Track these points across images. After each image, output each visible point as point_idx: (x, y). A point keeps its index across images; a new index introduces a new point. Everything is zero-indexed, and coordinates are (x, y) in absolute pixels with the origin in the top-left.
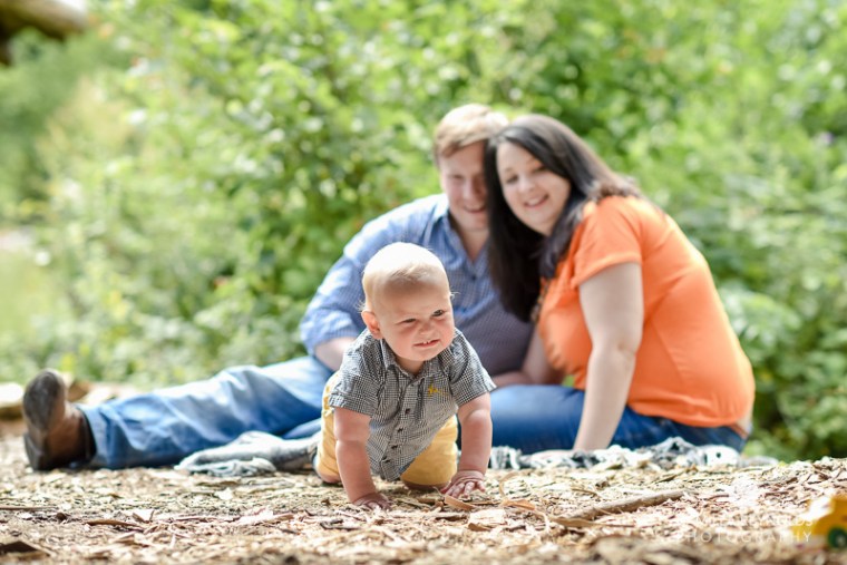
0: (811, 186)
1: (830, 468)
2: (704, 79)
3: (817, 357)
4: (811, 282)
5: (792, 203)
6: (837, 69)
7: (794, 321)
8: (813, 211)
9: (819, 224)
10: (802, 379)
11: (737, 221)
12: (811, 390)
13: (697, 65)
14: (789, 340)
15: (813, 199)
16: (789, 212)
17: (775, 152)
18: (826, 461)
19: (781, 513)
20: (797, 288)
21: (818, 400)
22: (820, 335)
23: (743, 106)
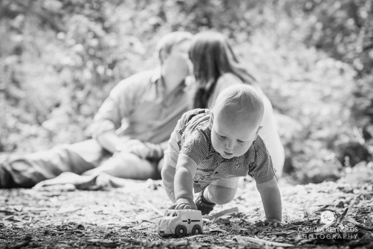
0: (307, 70)
1: (311, 189)
2: (262, 24)
3: (308, 142)
4: (306, 110)
5: (299, 77)
6: (319, 21)
7: (299, 127)
8: (307, 80)
9: (310, 86)
10: (302, 152)
11: (275, 85)
12: (305, 157)
13: (259, 18)
14: (297, 136)
15: (308, 75)
16: (296, 81)
17: (292, 55)
18: (311, 185)
19: (290, 207)
20: (300, 114)
21: (308, 161)
22: (309, 133)
23: (278, 37)
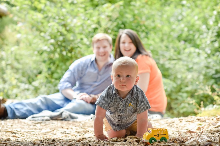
0: (179, 53)
1: (182, 120)
2: (154, 28)
3: (180, 94)
4: (179, 76)
5: (175, 57)
6: (186, 26)
7: (175, 85)
8: (180, 59)
9: (181, 63)
10: (177, 99)
11: (161, 62)
12: (179, 102)
13: (153, 25)
14: (174, 90)
15: (180, 57)
16: (174, 60)
17: (171, 45)
18: (182, 118)
19: (170, 130)
20: (176, 78)
21: (181, 104)
22: (181, 89)
23: (163, 34)
